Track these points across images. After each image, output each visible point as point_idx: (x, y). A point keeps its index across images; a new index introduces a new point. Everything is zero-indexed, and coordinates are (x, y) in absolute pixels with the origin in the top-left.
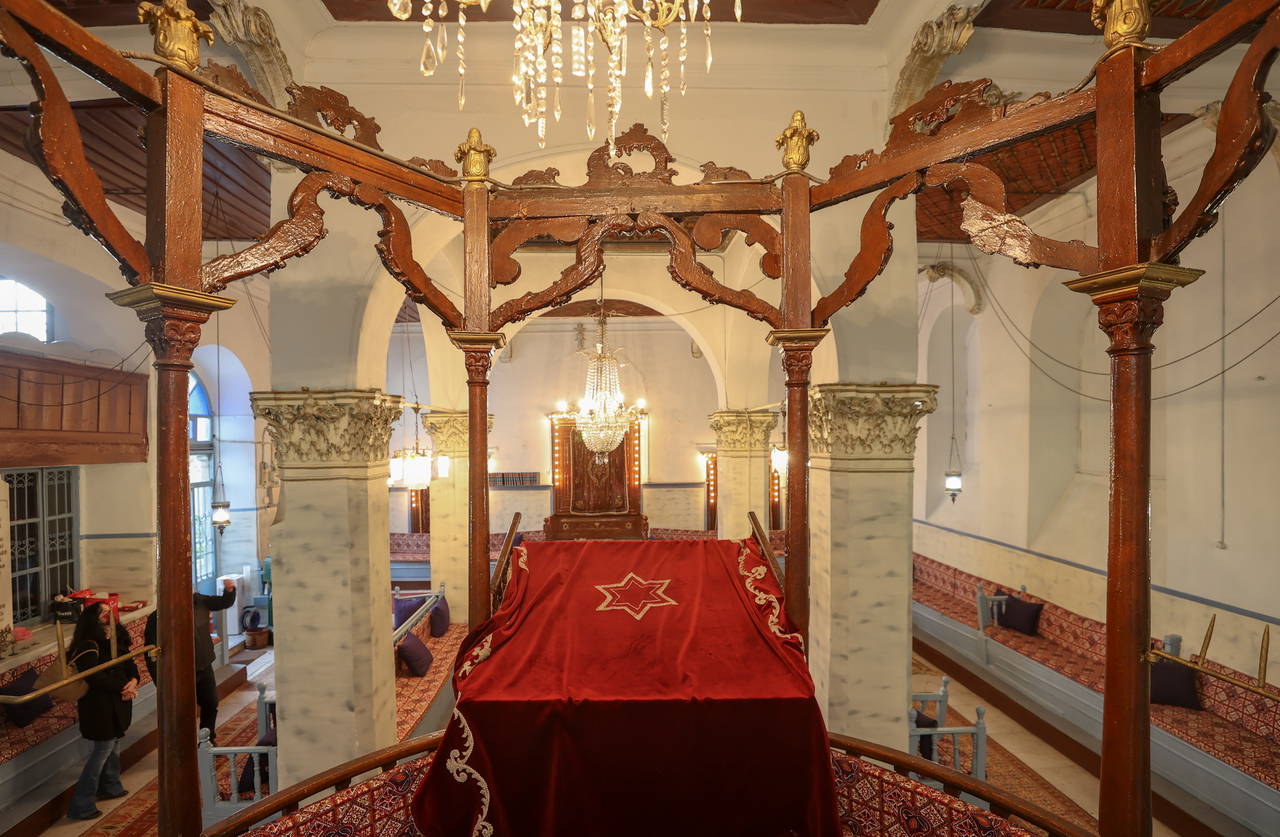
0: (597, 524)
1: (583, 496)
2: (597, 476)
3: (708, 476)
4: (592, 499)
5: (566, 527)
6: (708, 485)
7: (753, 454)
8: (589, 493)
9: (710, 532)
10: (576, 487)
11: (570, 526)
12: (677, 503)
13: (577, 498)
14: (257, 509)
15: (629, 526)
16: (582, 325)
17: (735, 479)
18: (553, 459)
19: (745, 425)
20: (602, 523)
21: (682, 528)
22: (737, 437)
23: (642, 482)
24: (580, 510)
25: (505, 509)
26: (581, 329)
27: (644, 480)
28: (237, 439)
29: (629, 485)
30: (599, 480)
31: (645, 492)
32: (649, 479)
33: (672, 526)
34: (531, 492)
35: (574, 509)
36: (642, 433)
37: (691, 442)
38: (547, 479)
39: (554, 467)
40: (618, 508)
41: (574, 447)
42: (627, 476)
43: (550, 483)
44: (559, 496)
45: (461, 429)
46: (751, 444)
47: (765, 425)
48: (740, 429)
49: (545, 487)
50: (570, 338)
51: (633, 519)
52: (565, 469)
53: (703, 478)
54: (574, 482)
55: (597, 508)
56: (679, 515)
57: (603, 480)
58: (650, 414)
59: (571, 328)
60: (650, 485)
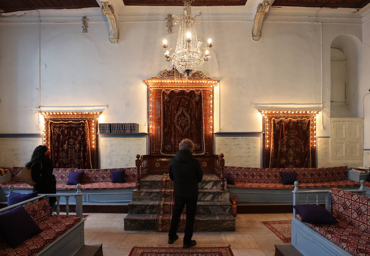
1: (170, 142)
2: (181, 127)
3: (264, 127)
4: (177, 144)
5: (158, 165)
6: (264, 135)
9: (266, 170)
10: (165, 134)
12: (240, 147)
13: (166, 142)
15: (205, 165)
16: (171, 16)
23: (215, 132)
24: (168, 152)
25: (113, 151)
26: (170, 18)
27: (216, 130)
29: (206, 134)
30: (183, 130)
31: (218, 140)
32: (220, 129)
33: (237, 165)
34: (132, 139)
35: (163, 151)
36: (215, 96)
37: (252, 103)
38: (143, 129)
39: (149, 120)
40: (196, 151)
41: (164, 104)
42: (204, 128)
43: (146, 132)
44: (153, 142)
49: (143, 135)
50: (162, 24)
51: (207, 159)
52: (158, 122)
53: (260, 129)
54: (164, 131)
56: (242, 157)
57: (186, 129)
58: (221, 82)
59: (162, 17)
60: (220, 134)
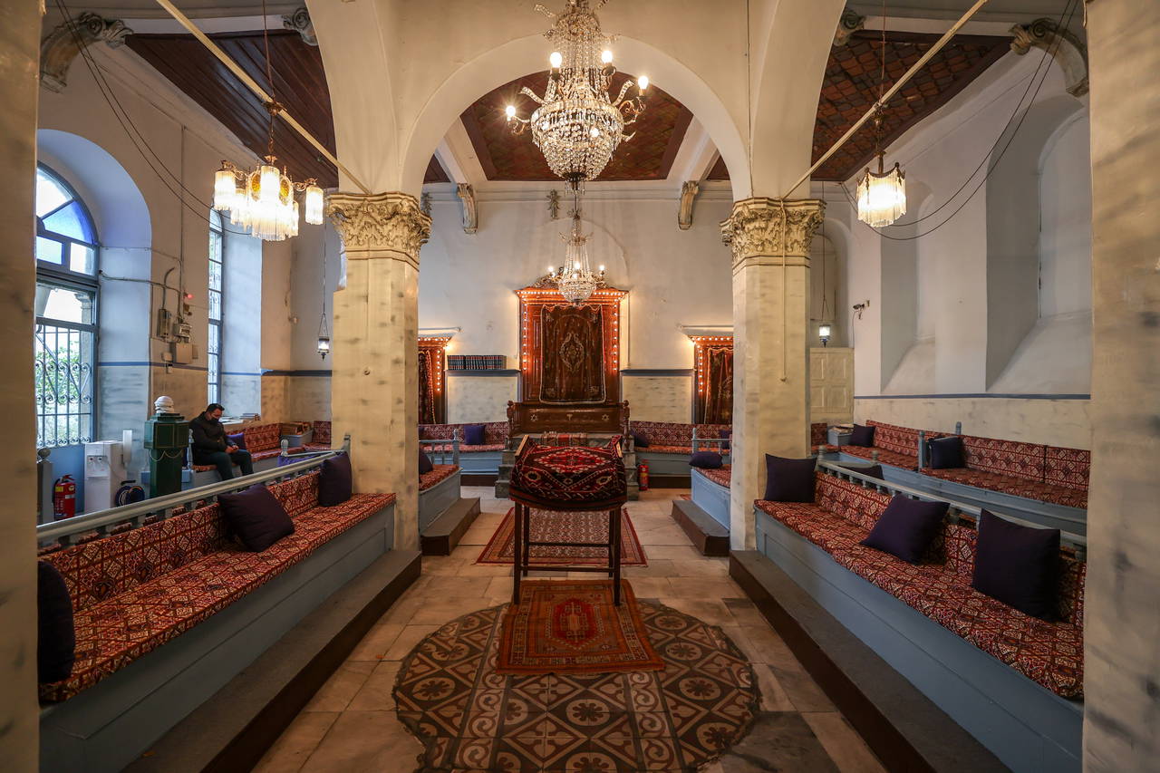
0: (570, 416)
1: (554, 383)
2: (570, 361)
3: (696, 361)
4: (564, 386)
5: (534, 419)
6: (697, 373)
7: (790, 260)
8: (561, 379)
9: (699, 426)
10: (546, 372)
11: (538, 418)
12: (660, 393)
13: (547, 384)
14: (150, 364)
15: (606, 418)
16: (556, 193)
17: (763, 295)
18: (521, 341)
19: (778, 220)
20: (575, 415)
21: (666, 421)
22: (767, 236)
23: (621, 368)
24: (551, 398)
25: (466, 397)
26: (554, 197)
27: (624, 365)
28: (129, 278)
29: (607, 373)
30: (573, 365)
31: (625, 380)
32: (629, 365)
33: (655, 419)
34: (496, 377)
35: (544, 397)
36: (622, 314)
37: (678, 325)
38: (514, 364)
39: (522, 350)
40: (593, 397)
41: (544, 326)
42: (604, 361)
43: (517, 367)
44: (527, 381)
45: (379, 218)
46: (786, 247)
47: (806, 220)
48: (771, 225)
49: (512, 373)
50: (543, 206)
51: (610, 410)
52: (535, 353)
53: (691, 365)
54: (544, 367)
55: (570, 396)
56: (663, 407)
57: (578, 364)
58: (631, 292)
59: (544, 195)
60: (629, 372)
